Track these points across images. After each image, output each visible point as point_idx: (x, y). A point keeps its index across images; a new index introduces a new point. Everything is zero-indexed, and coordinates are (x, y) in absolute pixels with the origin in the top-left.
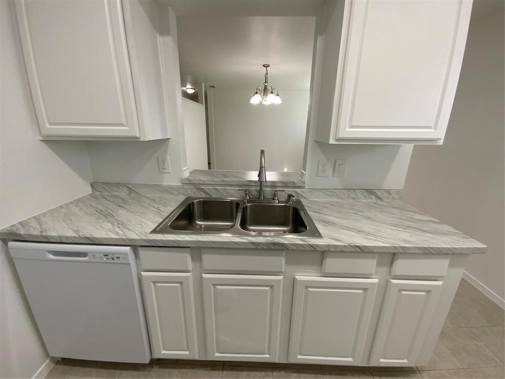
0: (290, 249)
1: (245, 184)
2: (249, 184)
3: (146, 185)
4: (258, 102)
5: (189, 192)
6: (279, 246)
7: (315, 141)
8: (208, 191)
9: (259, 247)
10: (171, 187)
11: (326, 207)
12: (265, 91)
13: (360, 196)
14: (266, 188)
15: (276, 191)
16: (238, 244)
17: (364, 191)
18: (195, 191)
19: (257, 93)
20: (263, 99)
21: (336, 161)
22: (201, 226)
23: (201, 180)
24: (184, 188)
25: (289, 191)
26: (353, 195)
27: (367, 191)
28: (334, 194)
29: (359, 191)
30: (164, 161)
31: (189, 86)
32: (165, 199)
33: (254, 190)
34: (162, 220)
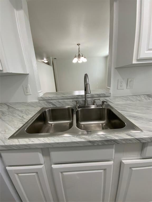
0: (120, 143)
1: (76, 97)
2: (78, 97)
3: (17, 103)
4: (76, 62)
5: (43, 105)
6: (112, 142)
7: (116, 68)
8: (54, 103)
9: (95, 144)
10: (33, 103)
11: (126, 107)
12: (79, 56)
13: (143, 98)
14: (88, 99)
15: (95, 100)
16: (78, 144)
17: (145, 95)
18: (47, 104)
19: (75, 57)
20: (78, 60)
21: (128, 79)
22: (51, 124)
23: (49, 97)
24: (40, 103)
25: (102, 99)
26: (139, 98)
27: (147, 96)
28: (128, 99)
29: (142, 96)
30: (27, 88)
31: (45, 59)
32: (29, 110)
33: (81, 100)
34: (22, 125)
